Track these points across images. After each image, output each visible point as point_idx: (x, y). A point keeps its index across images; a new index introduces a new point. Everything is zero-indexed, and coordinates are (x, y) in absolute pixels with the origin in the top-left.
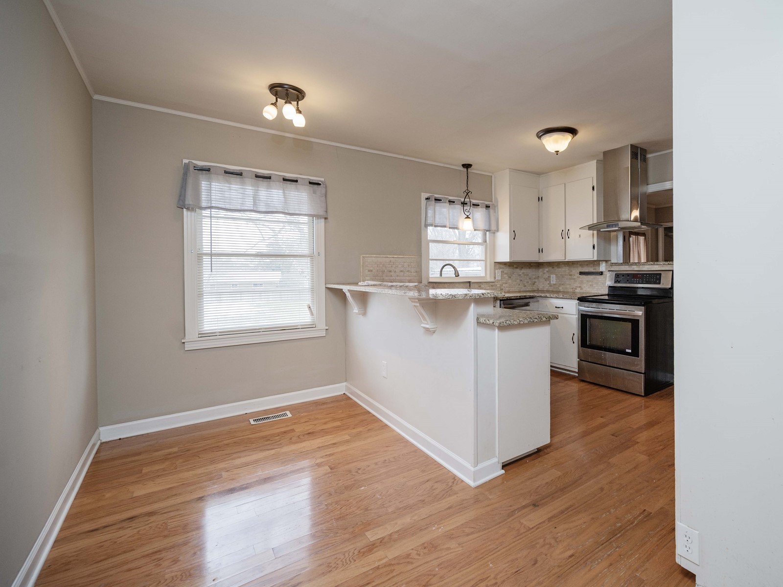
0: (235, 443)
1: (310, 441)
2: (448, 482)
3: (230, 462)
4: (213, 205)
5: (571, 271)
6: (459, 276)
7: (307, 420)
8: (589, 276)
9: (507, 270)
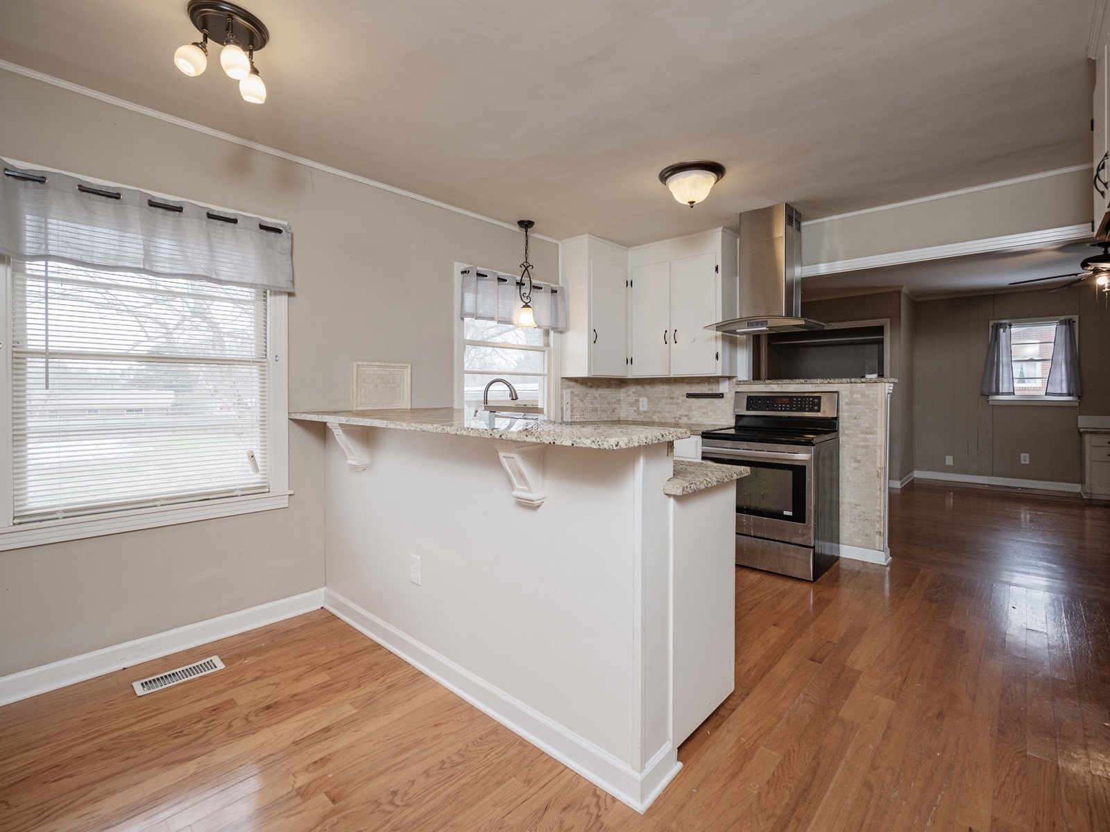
0: (100, 750)
1: (274, 727)
2: (588, 806)
3: (89, 809)
4: (51, 253)
5: (673, 392)
6: (517, 399)
7: (258, 674)
8: (702, 400)
9: (579, 389)
